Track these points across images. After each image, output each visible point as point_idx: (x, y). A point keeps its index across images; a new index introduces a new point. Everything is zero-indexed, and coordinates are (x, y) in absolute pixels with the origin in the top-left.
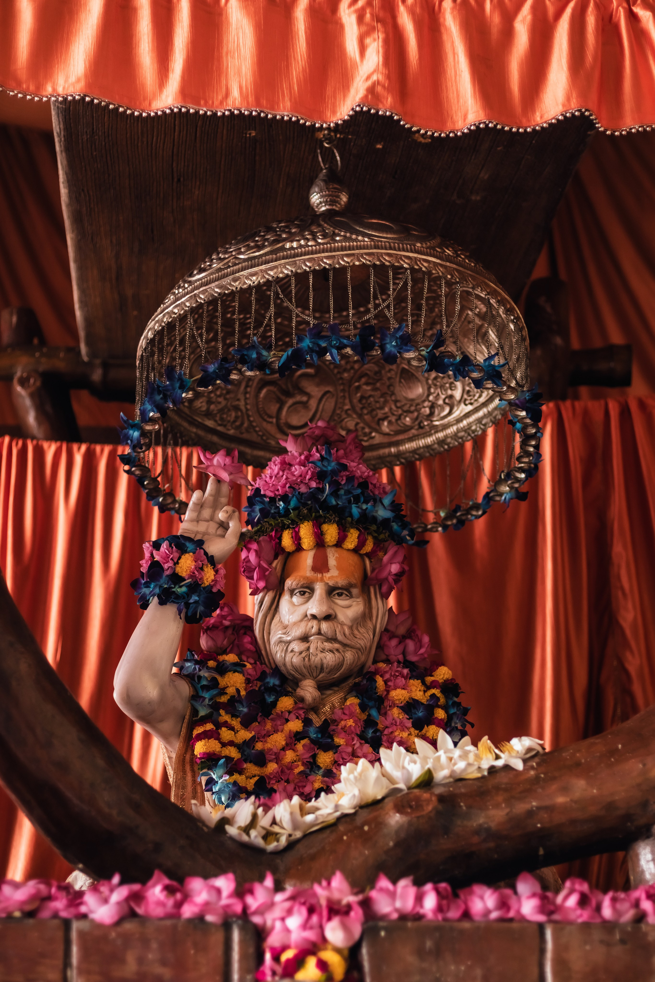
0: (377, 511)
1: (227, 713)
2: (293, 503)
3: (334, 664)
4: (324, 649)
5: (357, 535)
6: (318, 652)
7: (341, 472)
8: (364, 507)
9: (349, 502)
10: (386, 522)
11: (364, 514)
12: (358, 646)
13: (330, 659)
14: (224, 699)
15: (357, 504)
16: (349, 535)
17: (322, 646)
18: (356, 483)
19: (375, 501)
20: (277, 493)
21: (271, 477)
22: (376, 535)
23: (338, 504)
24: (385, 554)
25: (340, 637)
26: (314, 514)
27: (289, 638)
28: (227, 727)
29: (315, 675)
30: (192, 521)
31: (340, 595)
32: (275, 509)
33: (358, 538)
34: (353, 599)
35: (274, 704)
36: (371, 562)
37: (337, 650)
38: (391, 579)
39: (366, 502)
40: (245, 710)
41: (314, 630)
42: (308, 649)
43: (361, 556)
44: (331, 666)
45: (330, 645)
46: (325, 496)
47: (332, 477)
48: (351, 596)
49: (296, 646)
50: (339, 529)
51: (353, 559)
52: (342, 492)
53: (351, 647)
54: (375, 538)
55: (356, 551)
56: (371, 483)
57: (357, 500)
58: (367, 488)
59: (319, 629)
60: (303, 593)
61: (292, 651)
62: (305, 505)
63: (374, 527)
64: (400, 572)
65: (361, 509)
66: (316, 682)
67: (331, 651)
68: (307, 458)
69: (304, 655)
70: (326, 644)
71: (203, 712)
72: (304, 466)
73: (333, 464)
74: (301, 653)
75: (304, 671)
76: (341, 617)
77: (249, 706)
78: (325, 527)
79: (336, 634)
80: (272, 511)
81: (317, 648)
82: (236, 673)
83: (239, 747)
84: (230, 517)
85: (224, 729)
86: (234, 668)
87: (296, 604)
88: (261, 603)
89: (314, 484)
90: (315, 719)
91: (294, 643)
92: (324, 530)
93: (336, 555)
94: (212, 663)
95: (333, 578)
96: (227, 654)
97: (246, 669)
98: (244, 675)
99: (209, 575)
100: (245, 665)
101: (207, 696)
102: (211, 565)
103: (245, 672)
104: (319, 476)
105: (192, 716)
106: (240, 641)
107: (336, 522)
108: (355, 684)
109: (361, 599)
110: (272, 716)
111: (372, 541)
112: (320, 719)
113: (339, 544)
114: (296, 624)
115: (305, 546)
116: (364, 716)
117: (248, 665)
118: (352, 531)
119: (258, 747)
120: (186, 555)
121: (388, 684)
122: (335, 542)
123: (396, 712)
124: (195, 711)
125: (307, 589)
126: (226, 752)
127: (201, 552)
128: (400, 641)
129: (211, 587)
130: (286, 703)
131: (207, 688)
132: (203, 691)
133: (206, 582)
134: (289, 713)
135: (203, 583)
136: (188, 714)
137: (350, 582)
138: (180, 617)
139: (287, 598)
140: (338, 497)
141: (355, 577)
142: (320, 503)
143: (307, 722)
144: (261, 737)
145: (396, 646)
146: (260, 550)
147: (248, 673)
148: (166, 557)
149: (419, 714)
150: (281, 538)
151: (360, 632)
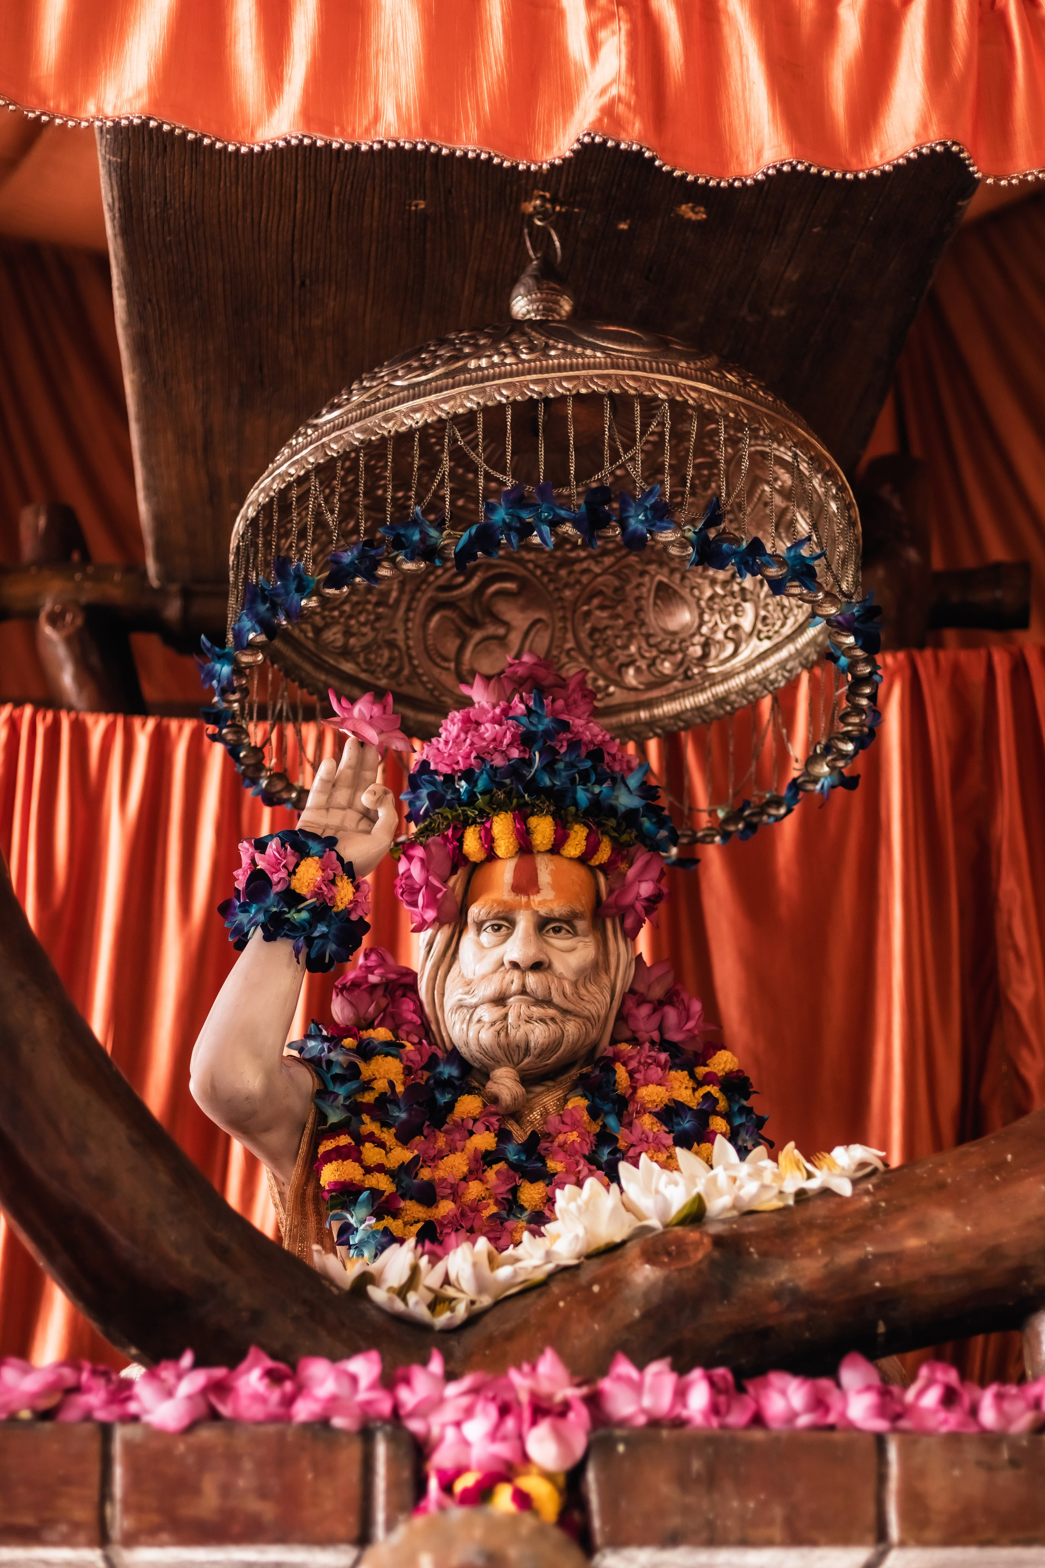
0: (617, 798)
1: (374, 1119)
2: (481, 785)
3: (546, 1041)
4: (531, 1018)
5: (585, 834)
6: (522, 1023)
7: (558, 734)
8: (597, 790)
9: (573, 781)
10: (631, 815)
11: (596, 802)
12: (586, 1013)
13: (539, 1034)
14: (369, 1098)
15: (584, 785)
16: (573, 834)
17: (528, 1013)
18: (583, 752)
19: (614, 781)
20: (456, 767)
21: (446, 742)
22: (615, 834)
23: (554, 785)
24: (630, 866)
25: (557, 999)
26: (515, 801)
27: (474, 1001)
28: (373, 1143)
29: (516, 1059)
30: (318, 808)
31: (557, 930)
32: (453, 793)
33: (587, 839)
34: (578, 938)
35: (450, 1107)
36: (607, 879)
37: (553, 1019)
38: (639, 906)
39: (599, 782)
40: (404, 1116)
41: (514, 987)
42: (505, 1017)
43: (592, 870)
44: (543, 1044)
45: (541, 1010)
46: (533, 771)
47: (545, 742)
48: (575, 934)
49: (487, 1013)
50: (556, 825)
51: (579, 873)
52: (561, 766)
53: (576, 1015)
54: (613, 839)
55: (583, 860)
56: (609, 754)
57: (585, 778)
58: (602, 760)
59: (524, 986)
60: (497, 928)
61: (479, 1021)
62: (501, 785)
63: (612, 822)
64: (654, 895)
65: (593, 793)
66: (518, 1071)
67: (542, 1020)
68: (505, 712)
69: (498, 1026)
70: (534, 1009)
71: (334, 1118)
72: (500, 725)
73: (547, 721)
74: (493, 1024)
76: (559, 966)
77: (409, 1110)
78: (533, 821)
79: (550, 993)
80: (449, 797)
81: (519, 1016)
82: (390, 1058)
83: (394, 1175)
84: (380, 801)
85: (368, 1145)
86: (387, 1049)
87: (486, 945)
88: (430, 945)
89: (515, 753)
90: (518, 1130)
91: (483, 1009)
92: (531, 826)
93: (551, 866)
94: (349, 1042)
95: (546, 902)
96: (374, 1028)
97: (404, 1051)
98: (402, 1061)
99: (345, 892)
100: (402, 1046)
101: (342, 1091)
102: (348, 877)
103: (403, 1055)
104: (524, 740)
105: (316, 1124)
106: (398, 1008)
107: (550, 813)
108: (581, 1076)
109: (591, 938)
110: (447, 1126)
111: (610, 844)
112: (526, 1132)
113: (556, 849)
114: (485, 978)
115: (501, 852)
116: (596, 1128)
117: (408, 1046)
118: (577, 827)
119: (425, 1175)
120: (308, 859)
121: (636, 1076)
122: (550, 846)
123: (647, 1121)
124: (323, 1116)
125: (503, 921)
126: (370, 1182)
127: (333, 855)
128: (655, 1009)
129: (349, 912)
130: (469, 1105)
131: (342, 1079)
132: (335, 1084)
133: (339, 903)
134: (474, 1121)
135: (334, 905)
136: (311, 1121)
137: (572, 910)
138: (297, 961)
139: (472, 936)
140: (554, 774)
141: (581, 902)
142: (525, 783)
143: (503, 1136)
144: (429, 1159)
145: (649, 1016)
146: (429, 859)
147: (407, 1058)
148: (275, 864)
149: (686, 1124)
150: (462, 840)
151: (589, 991)
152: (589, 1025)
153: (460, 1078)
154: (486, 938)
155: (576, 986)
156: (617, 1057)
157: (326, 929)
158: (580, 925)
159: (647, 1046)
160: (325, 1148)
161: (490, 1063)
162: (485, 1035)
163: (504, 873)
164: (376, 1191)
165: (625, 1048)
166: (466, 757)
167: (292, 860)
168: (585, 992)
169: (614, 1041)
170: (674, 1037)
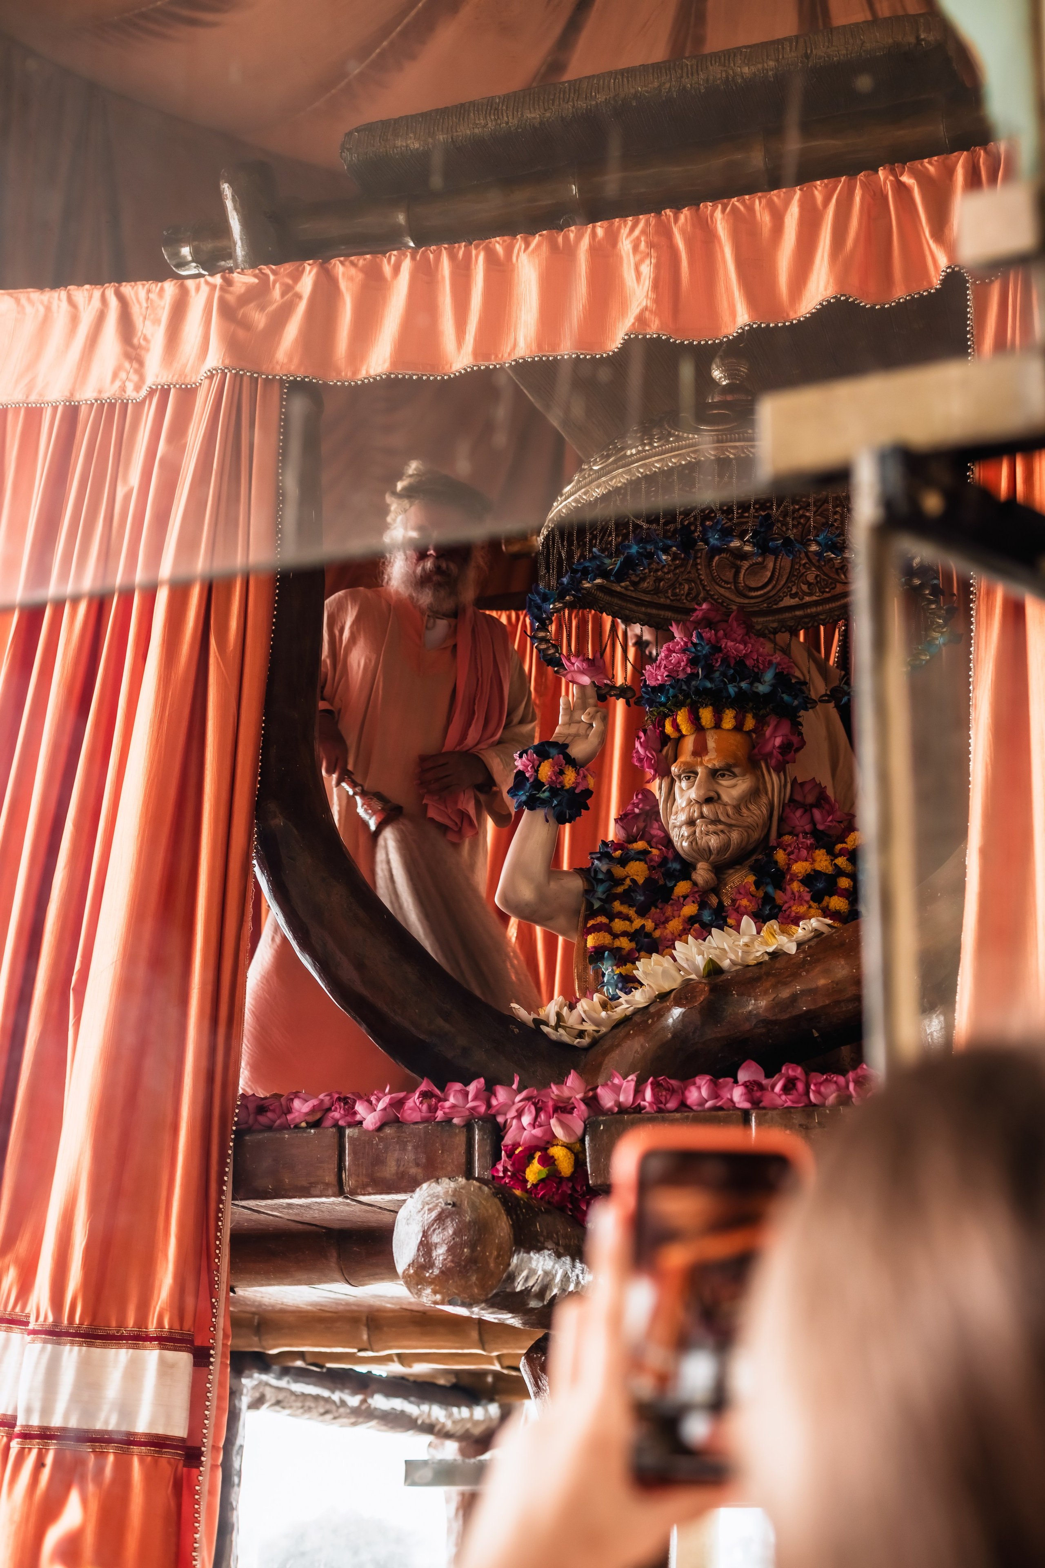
0: (757, 687)
1: (622, 903)
3: (720, 845)
4: (708, 832)
5: (733, 715)
6: (704, 836)
8: (741, 685)
9: (724, 683)
12: (746, 824)
13: (713, 841)
14: (620, 889)
17: (707, 829)
24: (768, 728)
25: (722, 819)
26: (689, 700)
27: (678, 824)
28: (620, 918)
29: (706, 857)
30: (564, 724)
31: (723, 775)
33: (735, 717)
34: (738, 778)
35: (672, 889)
37: (722, 831)
38: (775, 752)
40: (642, 898)
41: (696, 815)
42: (695, 832)
43: (747, 733)
44: (717, 847)
45: (715, 827)
46: (699, 680)
47: (706, 661)
48: (735, 776)
49: (685, 831)
50: (713, 713)
51: (735, 738)
52: (717, 674)
53: (738, 827)
54: (755, 714)
55: (738, 729)
59: (702, 813)
60: (688, 778)
61: (682, 836)
62: (681, 691)
64: (784, 744)
65: (739, 688)
66: (710, 863)
67: (715, 833)
68: (687, 644)
69: (691, 839)
70: (710, 826)
71: (596, 905)
73: (707, 648)
74: (688, 837)
75: (694, 854)
76: (725, 798)
77: (646, 894)
78: (701, 711)
79: (719, 816)
81: (701, 831)
82: (638, 862)
83: (632, 936)
84: (593, 717)
85: (617, 920)
86: (637, 856)
87: (685, 789)
88: (660, 788)
89: (689, 670)
90: (714, 900)
91: (684, 828)
92: (700, 714)
93: (716, 737)
94: (618, 853)
95: (712, 760)
96: (637, 842)
97: (650, 856)
98: (646, 863)
99: (570, 777)
100: (650, 852)
101: (600, 889)
102: (573, 767)
103: (647, 859)
104: (693, 662)
105: (586, 910)
106: (651, 827)
107: (710, 705)
108: (756, 860)
109: (748, 776)
110: (671, 902)
111: (753, 717)
112: (717, 901)
113: (718, 725)
114: (683, 809)
115: (684, 732)
116: (761, 894)
117: (655, 852)
118: (727, 711)
119: (657, 934)
120: (546, 761)
121: (791, 857)
122: (713, 725)
123: (796, 886)
124: (590, 905)
125: (690, 773)
126: (617, 943)
127: (561, 756)
128: (805, 812)
129: (574, 788)
130: (682, 888)
131: (601, 881)
132: (597, 884)
133: (567, 785)
134: (685, 897)
135: (563, 787)
136: (583, 908)
137: (731, 761)
138: (547, 821)
139: (677, 784)
140: (711, 680)
141: (739, 754)
142: (693, 689)
143: (703, 905)
144: (661, 923)
145: (801, 816)
146: (646, 741)
147: (651, 860)
148: (526, 766)
149: (820, 885)
150: (664, 727)
151: (748, 809)
152: (750, 831)
153: (680, 870)
154: (684, 784)
155: (737, 808)
156: (780, 845)
157: (560, 801)
158: (737, 770)
159: (801, 836)
160: (589, 925)
161: (693, 860)
162: (685, 844)
163: (689, 744)
164: (619, 949)
165: (787, 838)
166: (662, 676)
167: (537, 763)
168: (744, 810)
169: (780, 835)
170: (820, 827)
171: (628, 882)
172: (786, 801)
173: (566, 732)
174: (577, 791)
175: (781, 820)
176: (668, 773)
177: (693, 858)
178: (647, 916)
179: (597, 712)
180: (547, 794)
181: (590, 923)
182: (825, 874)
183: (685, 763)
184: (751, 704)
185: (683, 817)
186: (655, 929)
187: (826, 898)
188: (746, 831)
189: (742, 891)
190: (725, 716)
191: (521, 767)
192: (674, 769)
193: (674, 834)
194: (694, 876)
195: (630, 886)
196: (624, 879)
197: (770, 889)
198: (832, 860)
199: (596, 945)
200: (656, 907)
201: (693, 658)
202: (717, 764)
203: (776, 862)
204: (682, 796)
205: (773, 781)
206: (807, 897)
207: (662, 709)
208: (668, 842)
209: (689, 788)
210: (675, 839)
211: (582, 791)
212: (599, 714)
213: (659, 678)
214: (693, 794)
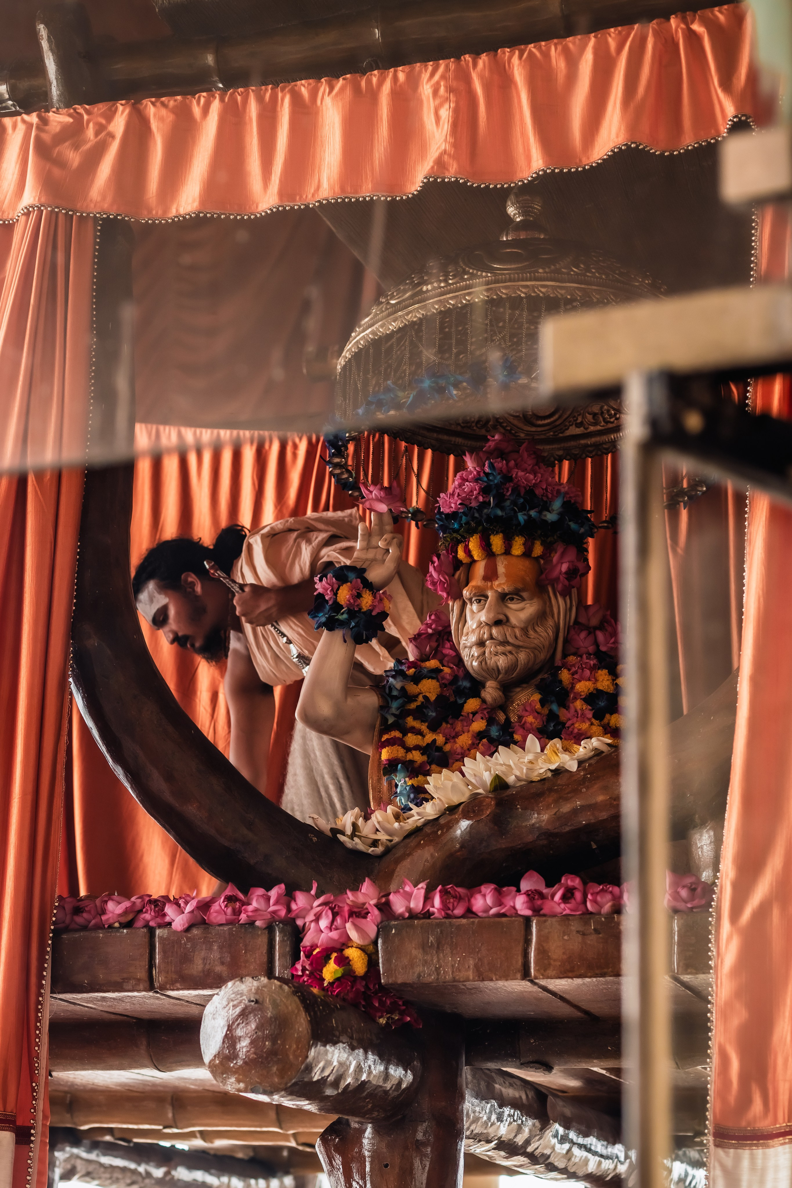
0: (545, 516)
1: (415, 719)
2: (464, 519)
3: (507, 666)
4: (497, 653)
5: (522, 542)
6: (492, 656)
12: (533, 645)
13: (502, 662)
14: (413, 706)
15: (523, 511)
17: (495, 650)
20: (451, 510)
23: (503, 515)
24: (554, 555)
25: (510, 640)
26: (480, 527)
27: (469, 644)
28: (412, 733)
29: (494, 676)
30: (362, 549)
31: (512, 599)
33: (524, 544)
34: (526, 602)
35: (462, 706)
37: (510, 652)
38: (562, 578)
40: (434, 714)
41: (486, 636)
42: (484, 653)
43: (535, 559)
44: (505, 667)
45: (502, 648)
46: (490, 509)
48: (523, 599)
49: (475, 652)
50: (502, 539)
51: (524, 564)
52: (508, 503)
53: (525, 648)
54: (543, 541)
55: (526, 555)
59: (491, 635)
60: (480, 601)
61: (472, 656)
64: (570, 570)
65: (528, 516)
66: (497, 682)
67: (504, 654)
68: (479, 473)
69: (481, 659)
70: (498, 647)
71: (390, 721)
73: (498, 477)
74: (478, 657)
75: (484, 674)
76: (513, 620)
77: (437, 710)
78: (492, 538)
79: (506, 637)
81: (491, 652)
82: (430, 680)
83: (424, 750)
84: (389, 544)
85: (409, 735)
86: (430, 675)
87: (475, 611)
89: (481, 499)
90: (502, 717)
91: (474, 649)
92: (491, 541)
93: (505, 562)
94: (412, 671)
95: (501, 584)
96: (429, 660)
97: (442, 674)
98: (438, 681)
99: (367, 600)
100: (442, 670)
101: (395, 705)
102: (370, 591)
103: (439, 677)
104: (485, 491)
105: (381, 725)
106: (443, 647)
107: (501, 532)
108: (542, 680)
109: (535, 600)
110: (461, 718)
111: (541, 544)
112: (505, 717)
113: (507, 552)
114: (473, 631)
115: (476, 558)
116: (546, 711)
117: (446, 670)
118: (517, 538)
119: (447, 748)
120: (344, 585)
121: (575, 676)
122: (503, 551)
123: (579, 704)
124: (384, 720)
125: (481, 597)
126: (410, 756)
127: (359, 580)
128: (589, 633)
129: (371, 611)
130: (472, 704)
131: (396, 698)
132: (392, 701)
133: (364, 607)
134: (474, 714)
135: (360, 609)
136: (378, 723)
137: (520, 586)
138: (345, 641)
139: (469, 606)
140: (502, 509)
141: (528, 579)
142: (485, 516)
143: (491, 721)
144: (451, 738)
145: (585, 638)
146: (440, 565)
147: (443, 678)
148: (326, 590)
149: (602, 704)
150: (456, 552)
151: (535, 631)
152: (536, 652)
153: (470, 688)
154: (475, 607)
155: (525, 630)
156: (565, 666)
157: (358, 622)
158: (525, 595)
159: (584, 656)
160: (383, 740)
161: (482, 679)
162: (475, 664)
163: (480, 569)
164: (412, 762)
165: (572, 659)
166: (455, 504)
167: (336, 586)
168: (531, 632)
169: (565, 655)
170: (603, 648)
171: (421, 698)
172: (571, 624)
173: (364, 556)
174: (374, 613)
175: (566, 641)
176: (460, 596)
177: (483, 677)
178: (439, 731)
179: (393, 538)
180: (345, 616)
181: (385, 737)
182: (607, 693)
183: (476, 587)
184: (539, 532)
185: (473, 638)
186: (446, 743)
187: (608, 716)
188: (533, 652)
189: (528, 709)
190: (514, 543)
191: (320, 590)
192: (466, 593)
193: (465, 654)
194: (483, 694)
195: (422, 703)
196: (417, 696)
197: (554, 707)
198: (614, 680)
199: (390, 758)
200: (447, 723)
201: (485, 487)
202: (506, 589)
203: (561, 682)
204: (472, 619)
205: (559, 605)
206: (590, 715)
207: (455, 535)
208: (459, 660)
209: (480, 611)
210: (466, 659)
211: (378, 613)
212: (395, 540)
213: (453, 505)
214: (483, 617)
